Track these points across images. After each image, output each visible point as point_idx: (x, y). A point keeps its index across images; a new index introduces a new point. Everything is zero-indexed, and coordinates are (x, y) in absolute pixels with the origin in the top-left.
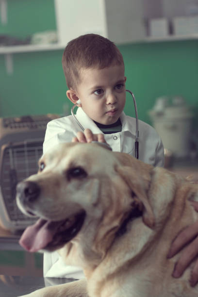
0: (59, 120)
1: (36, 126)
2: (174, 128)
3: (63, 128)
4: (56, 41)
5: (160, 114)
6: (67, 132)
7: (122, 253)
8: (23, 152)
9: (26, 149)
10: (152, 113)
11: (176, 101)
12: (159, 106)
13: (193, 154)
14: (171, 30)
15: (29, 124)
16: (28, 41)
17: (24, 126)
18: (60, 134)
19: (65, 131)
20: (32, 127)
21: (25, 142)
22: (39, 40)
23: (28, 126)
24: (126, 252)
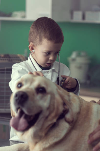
0: (18, 64)
1: (12, 60)
2: (80, 68)
3: (20, 67)
4: (24, 17)
5: (74, 60)
6: (23, 69)
7: (53, 138)
8: (4, 73)
9: (5, 72)
10: (70, 59)
11: (82, 54)
12: (74, 55)
13: (88, 82)
14: (84, 18)
15: (8, 59)
16: (10, 15)
17: (5, 60)
18: (19, 70)
19: (22, 69)
20: (9, 60)
21: (6, 68)
22: (16, 15)
23: (7, 60)
24: (55, 138)
